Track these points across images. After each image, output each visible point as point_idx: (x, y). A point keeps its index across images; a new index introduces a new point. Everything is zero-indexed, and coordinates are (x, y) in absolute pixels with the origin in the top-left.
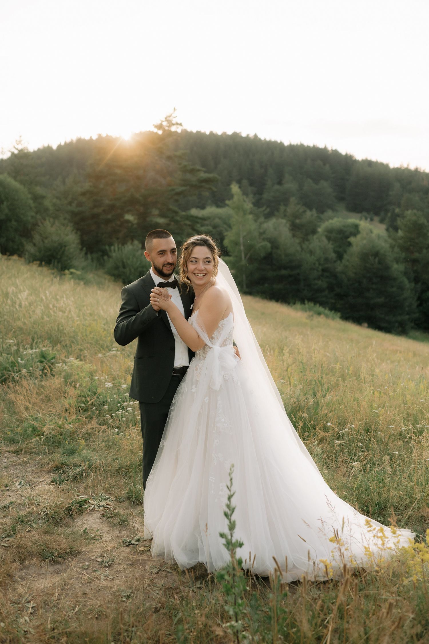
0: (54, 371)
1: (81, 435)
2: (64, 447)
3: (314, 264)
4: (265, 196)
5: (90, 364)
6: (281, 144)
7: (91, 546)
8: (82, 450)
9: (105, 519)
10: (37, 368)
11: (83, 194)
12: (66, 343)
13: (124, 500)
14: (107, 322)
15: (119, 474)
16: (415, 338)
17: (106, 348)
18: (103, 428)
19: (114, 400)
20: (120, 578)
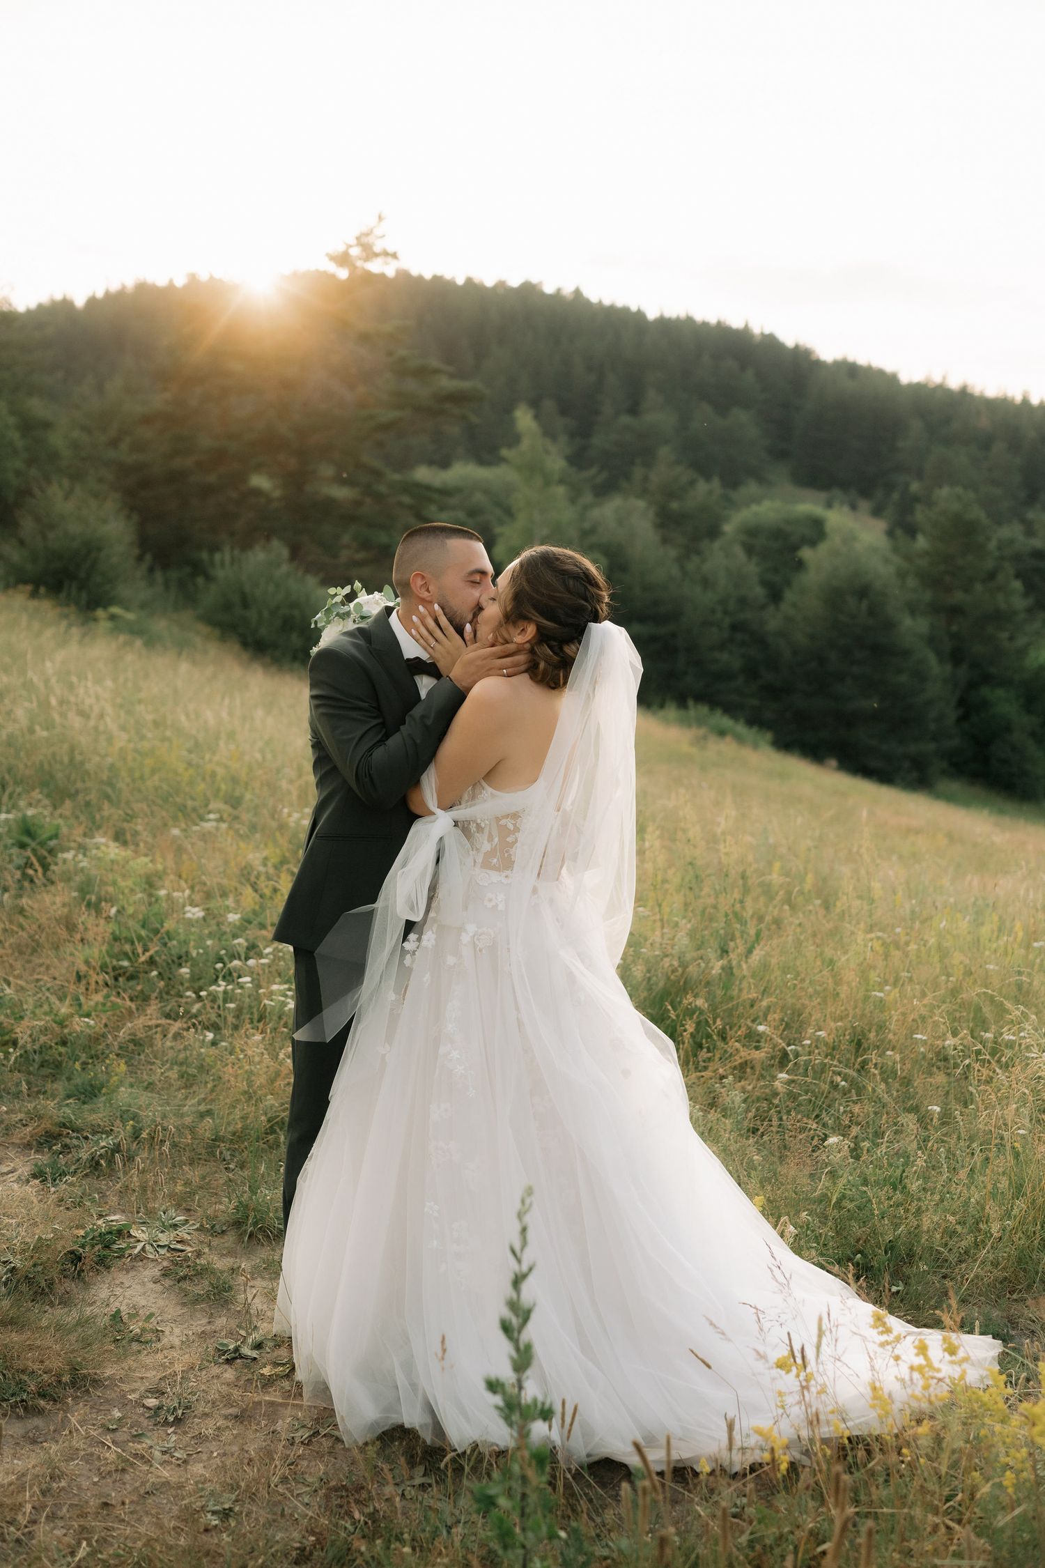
0: (54, 872)
1: (115, 1044)
2: (69, 1079)
3: (713, 611)
4: (599, 441)
5: (146, 855)
6: (640, 315)
7: (130, 1361)
8: (118, 1087)
9: (172, 1283)
10: (11, 861)
11: (147, 420)
12: (87, 798)
13: (224, 1228)
14: (197, 744)
15: (214, 1156)
16: (950, 798)
17: (190, 814)
18: (176, 1026)
19: (206, 953)
20: (204, 1457)
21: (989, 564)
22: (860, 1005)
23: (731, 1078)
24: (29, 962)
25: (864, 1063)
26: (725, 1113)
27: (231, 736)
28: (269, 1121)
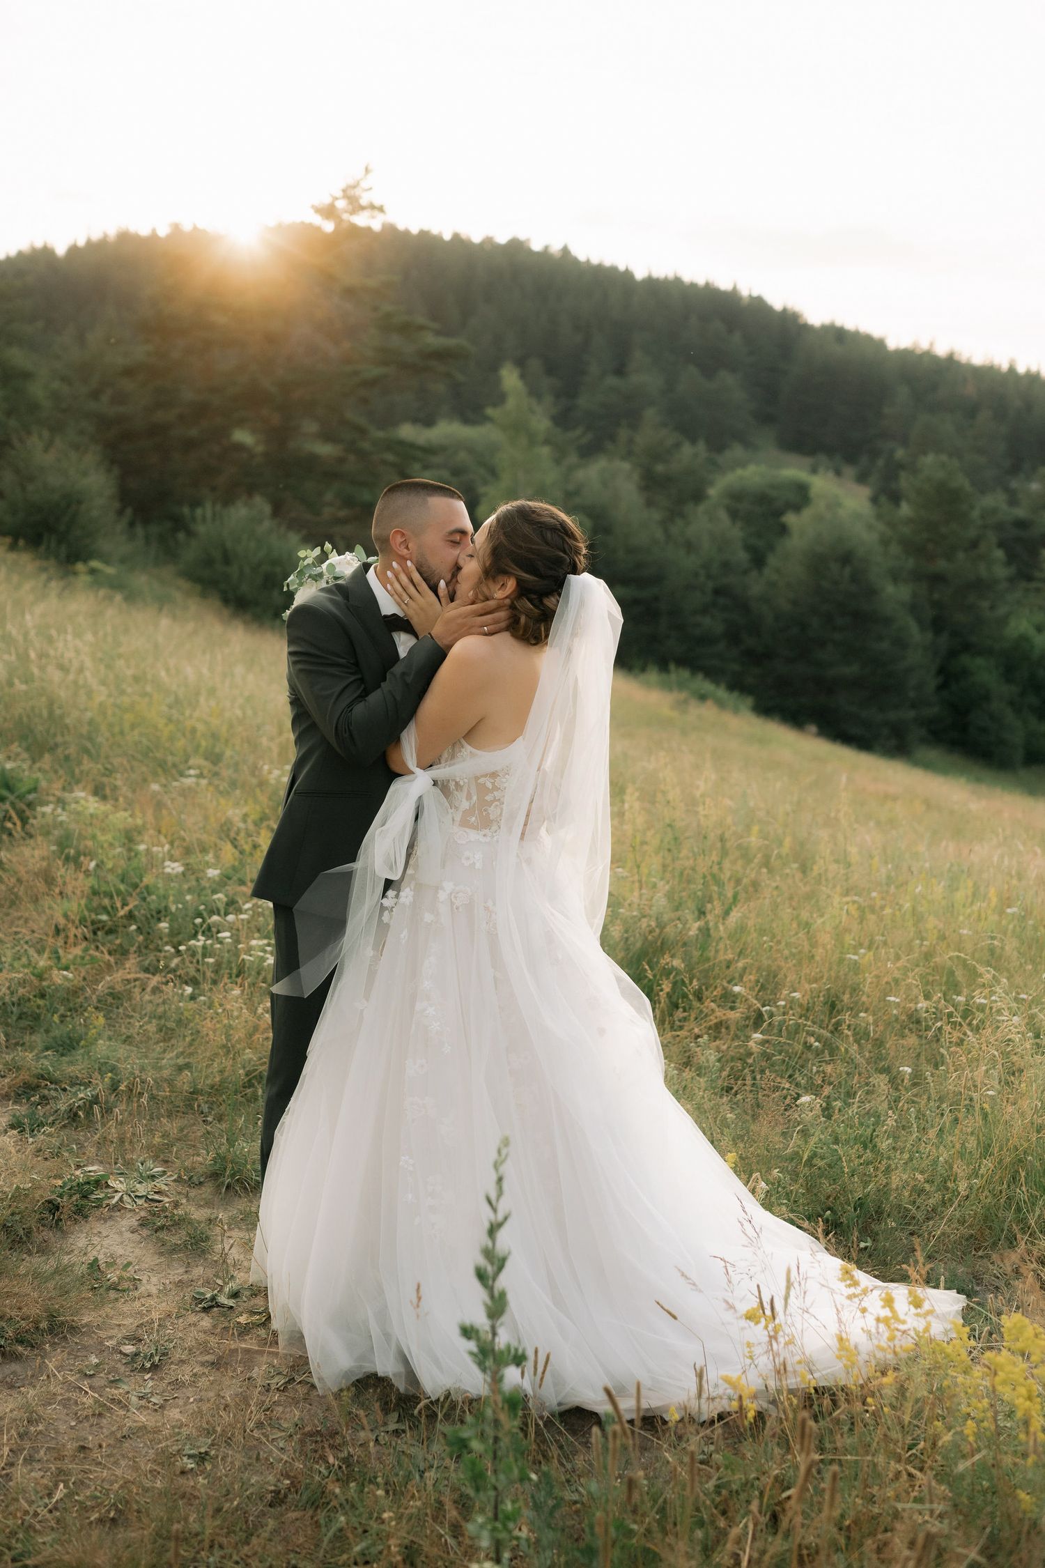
0: (32, 825)
1: (94, 997)
2: (47, 1031)
3: (696, 575)
4: (585, 402)
5: (125, 810)
6: (628, 275)
7: (108, 1309)
8: (96, 1040)
9: (149, 1233)
11: (129, 372)
12: (67, 752)
13: (202, 1180)
14: (177, 701)
15: (192, 1108)
16: (927, 766)
17: (169, 769)
18: (155, 980)
19: (185, 908)
20: (181, 1402)
21: (972, 533)
22: (835, 967)
23: (706, 1037)
24: (7, 914)
25: (838, 1024)
26: (700, 1071)
27: (212, 692)
28: (247, 1075)
